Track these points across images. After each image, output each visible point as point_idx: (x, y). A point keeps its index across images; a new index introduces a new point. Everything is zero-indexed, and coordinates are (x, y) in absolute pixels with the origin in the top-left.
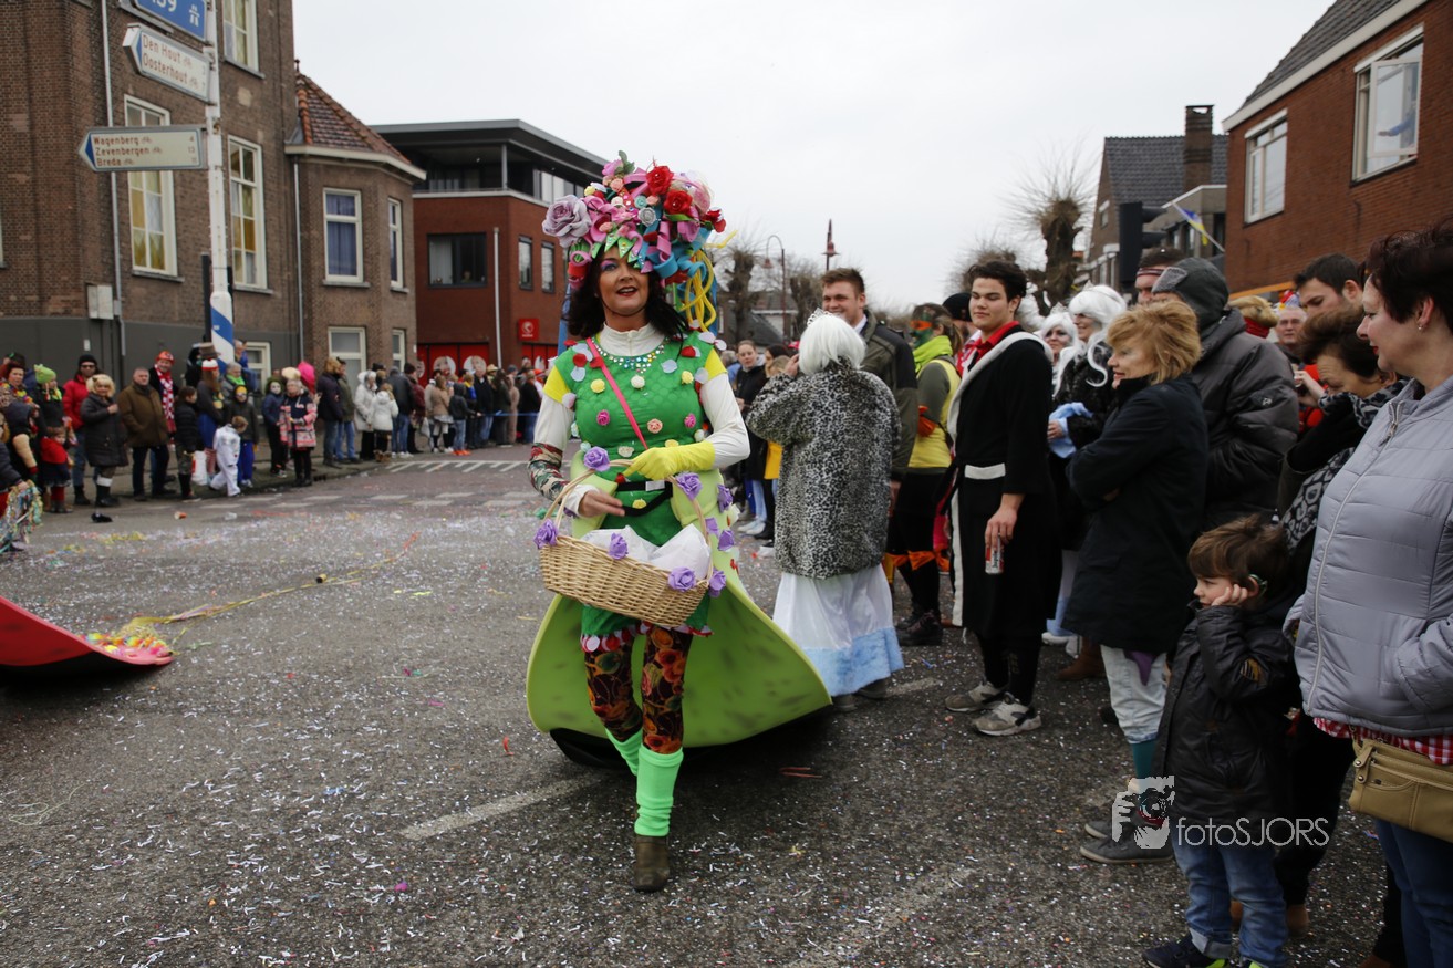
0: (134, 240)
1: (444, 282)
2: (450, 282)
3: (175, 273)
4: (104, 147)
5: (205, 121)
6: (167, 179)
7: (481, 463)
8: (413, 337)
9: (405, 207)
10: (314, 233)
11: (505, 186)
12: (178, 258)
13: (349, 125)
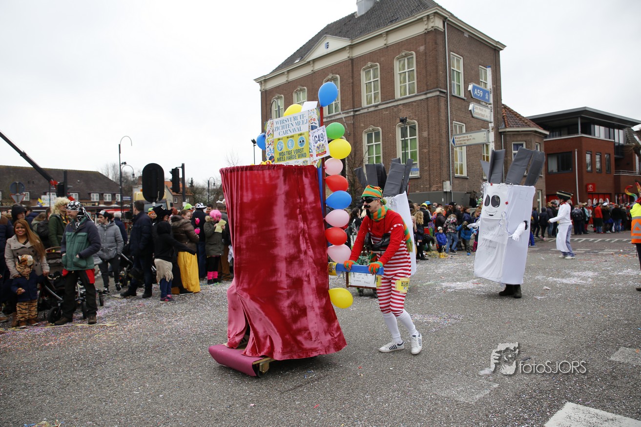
0: (455, 166)
1: (554, 171)
2: (557, 171)
3: (466, 176)
4: (458, 140)
5: (489, 128)
6: (464, 148)
7: (585, 239)
8: (544, 193)
9: (541, 145)
10: (509, 158)
11: (580, 133)
12: (467, 170)
13: (521, 119)
